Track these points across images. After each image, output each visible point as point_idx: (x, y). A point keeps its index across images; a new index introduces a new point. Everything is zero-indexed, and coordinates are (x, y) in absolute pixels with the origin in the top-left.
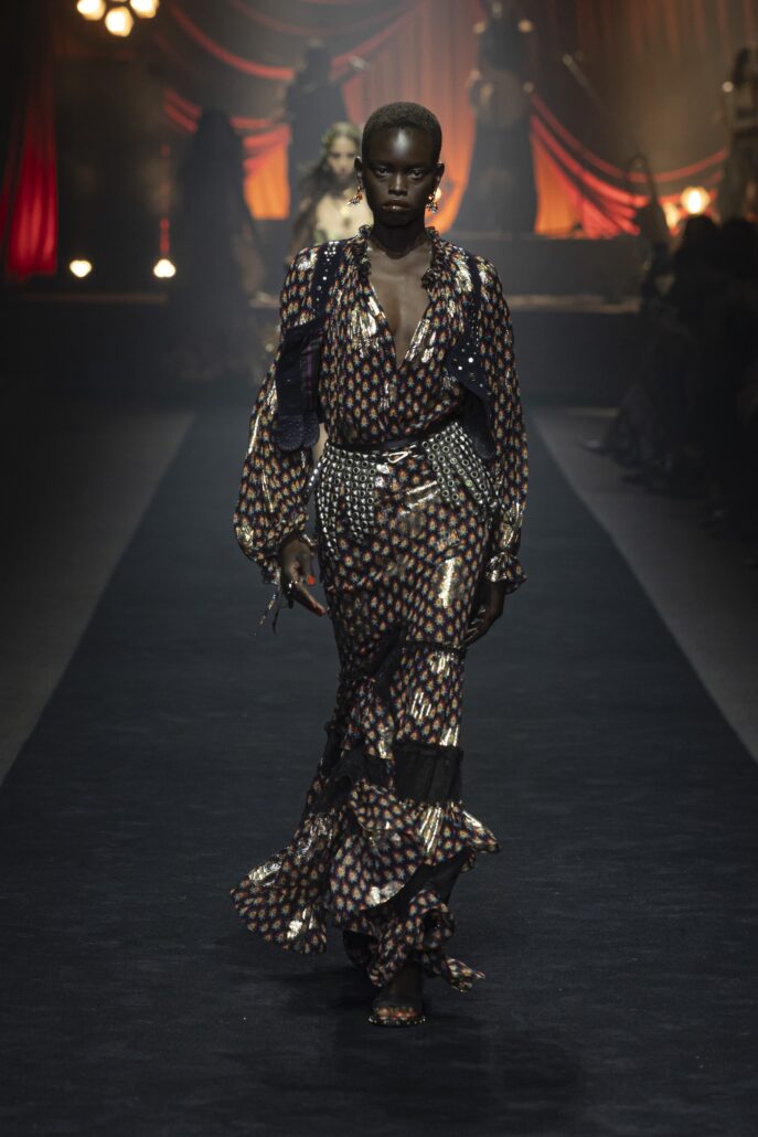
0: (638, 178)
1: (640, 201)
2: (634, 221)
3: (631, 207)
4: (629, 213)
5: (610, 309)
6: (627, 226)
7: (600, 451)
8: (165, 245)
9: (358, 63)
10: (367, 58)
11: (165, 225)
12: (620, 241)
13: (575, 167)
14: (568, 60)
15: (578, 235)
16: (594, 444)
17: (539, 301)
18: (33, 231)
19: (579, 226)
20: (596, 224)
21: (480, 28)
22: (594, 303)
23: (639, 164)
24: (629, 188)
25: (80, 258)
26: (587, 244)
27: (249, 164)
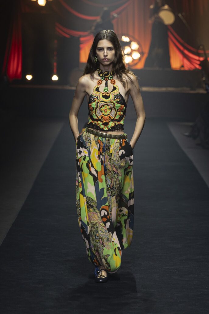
0: (201, 52)
1: (202, 59)
2: (200, 65)
3: (199, 60)
4: (198, 62)
5: (192, 92)
6: (197, 66)
7: (188, 136)
8: (55, 71)
9: (115, 15)
10: (118, 14)
11: (55, 64)
12: (195, 71)
13: (182, 48)
14: (180, 15)
15: (182, 69)
16: (187, 134)
17: (170, 89)
18: (15, 66)
19: (183, 66)
20: (188, 66)
21: (152, 7)
22: (187, 90)
23: (201, 47)
24: (199, 55)
25: (29, 74)
26: (185, 72)
27: (81, 46)
